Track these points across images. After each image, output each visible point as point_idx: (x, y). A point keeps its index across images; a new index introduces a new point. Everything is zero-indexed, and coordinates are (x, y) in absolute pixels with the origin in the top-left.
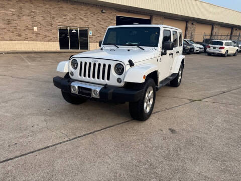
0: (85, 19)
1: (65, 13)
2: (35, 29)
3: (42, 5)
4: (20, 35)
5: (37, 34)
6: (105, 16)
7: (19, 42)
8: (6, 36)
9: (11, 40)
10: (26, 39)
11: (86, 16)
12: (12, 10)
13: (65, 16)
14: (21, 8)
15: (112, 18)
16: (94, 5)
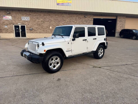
0: (75, 21)
1: (65, 19)
2: (51, 27)
3: (54, 16)
4: (44, 31)
5: (51, 30)
6: (87, 19)
7: (43, 34)
8: (38, 31)
9: (40, 33)
10: (46, 33)
11: (76, 20)
12: (41, 19)
13: (65, 20)
14: (45, 18)
15: (90, 19)
16: (80, 13)
